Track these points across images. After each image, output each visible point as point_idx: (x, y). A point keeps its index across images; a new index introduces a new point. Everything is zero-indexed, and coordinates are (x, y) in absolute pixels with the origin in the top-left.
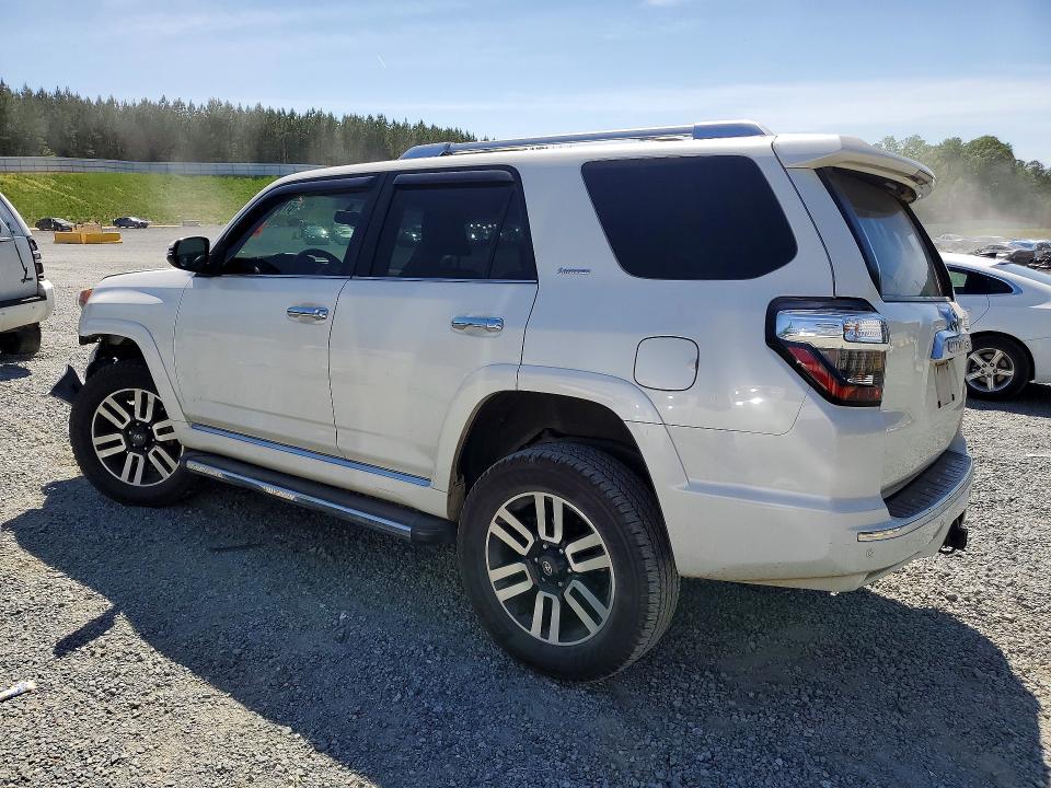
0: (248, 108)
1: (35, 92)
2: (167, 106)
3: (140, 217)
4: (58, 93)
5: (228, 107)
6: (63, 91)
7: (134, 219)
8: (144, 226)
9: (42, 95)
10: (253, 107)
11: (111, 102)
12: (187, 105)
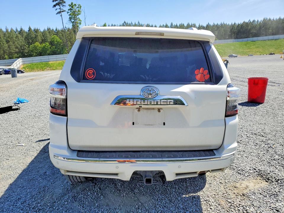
0: (276, 19)
1: (216, 24)
2: (250, 22)
3: (235, 54)
4: (221, 24)
5: (270, 19)
6: (222, 23)
7: (234, 55)
8: (236, 56)
9: (217, 25)
10: (278, 18)
11: (235, 24)
12: (256, 21)
